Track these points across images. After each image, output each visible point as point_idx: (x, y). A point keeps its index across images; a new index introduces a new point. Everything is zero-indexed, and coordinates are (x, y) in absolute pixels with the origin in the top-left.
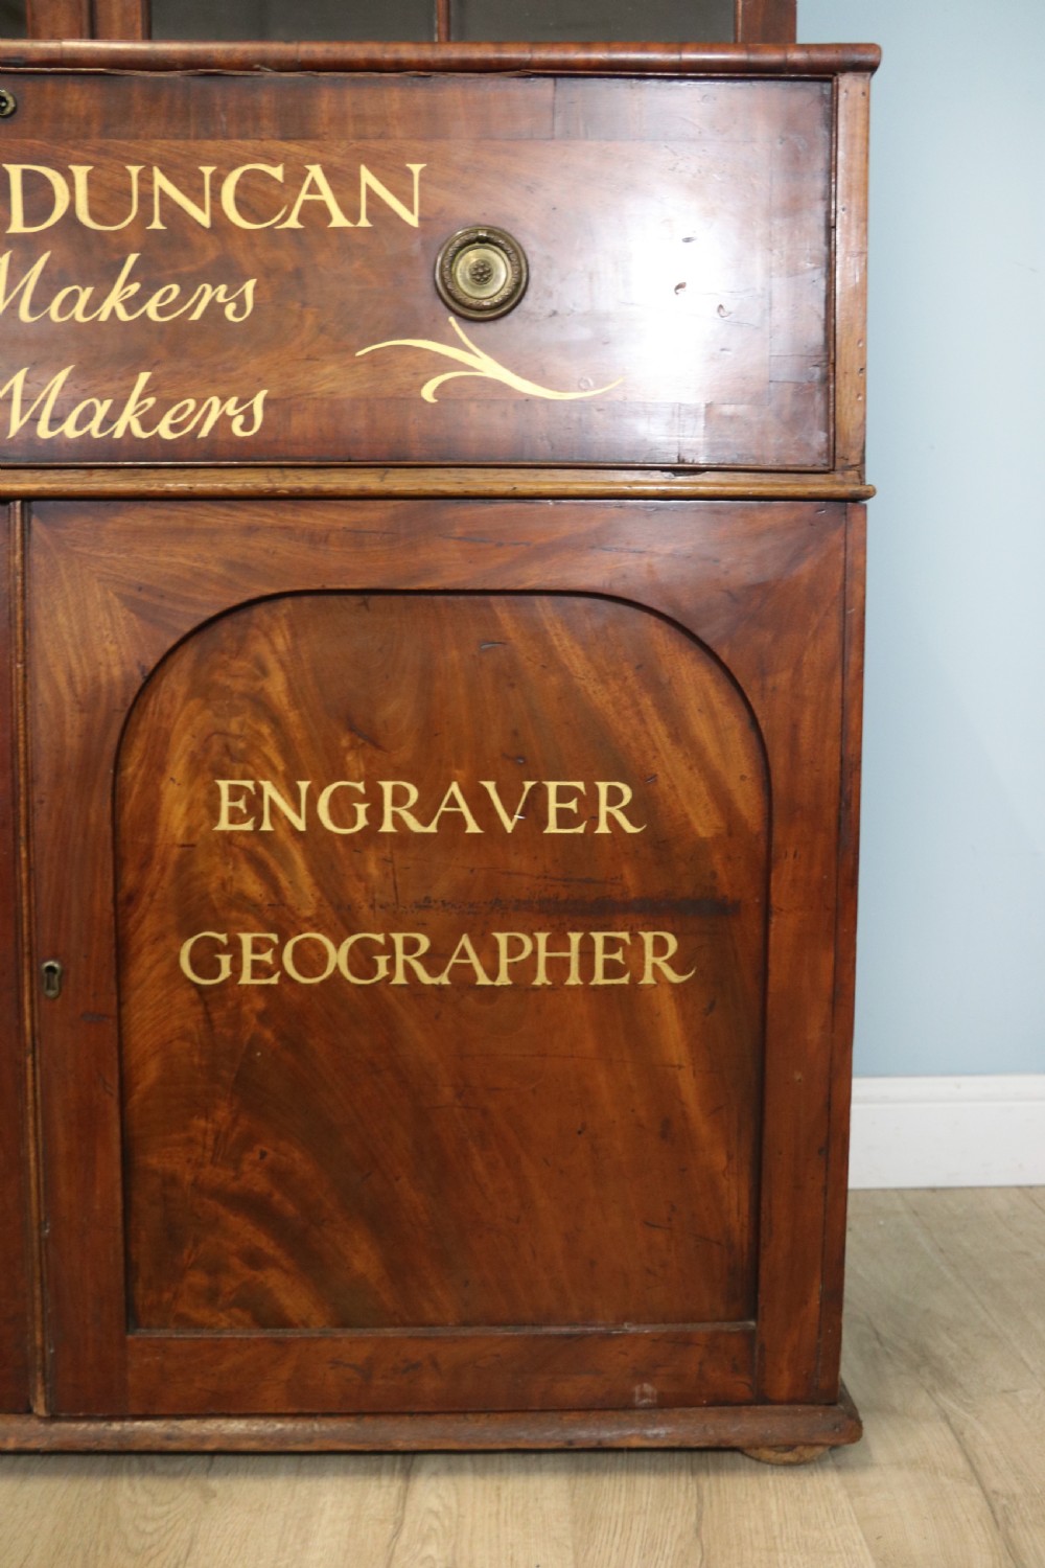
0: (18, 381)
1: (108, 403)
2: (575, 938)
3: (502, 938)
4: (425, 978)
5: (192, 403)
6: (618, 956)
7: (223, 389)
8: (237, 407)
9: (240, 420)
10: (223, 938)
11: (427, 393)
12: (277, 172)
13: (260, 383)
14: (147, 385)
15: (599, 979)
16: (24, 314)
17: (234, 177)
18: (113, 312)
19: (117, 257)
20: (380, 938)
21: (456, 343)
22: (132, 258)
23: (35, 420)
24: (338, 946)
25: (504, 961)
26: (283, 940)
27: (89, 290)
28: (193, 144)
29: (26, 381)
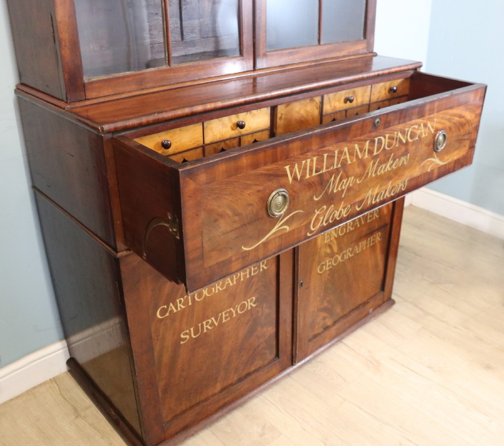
0: (370, 192)
1: (384, 191)
2: (369, 239)
3: (360, 244)
4: (350, 256)
5: (397, 186)
6: (374, 239)
7: (402, 180)
8: (403, 183)
9: (403, 186)
10: (324, 263)
11: (429, 170)
12: (417, 126)
13: (407, 177)
14: (391, 184)
15: (371, 244)
16: (373, 174)
17: (411, 129)
18: (387, 169)
19: (390, 155)
20: (345, 252)
21: (434, 157)
22: (393, 154)
23: (372, 200)
24: (340, 256)
25: (360, 247)
26: (332, 259)
27: (384, 165)
28: (406, 124)
29: (372, 191)
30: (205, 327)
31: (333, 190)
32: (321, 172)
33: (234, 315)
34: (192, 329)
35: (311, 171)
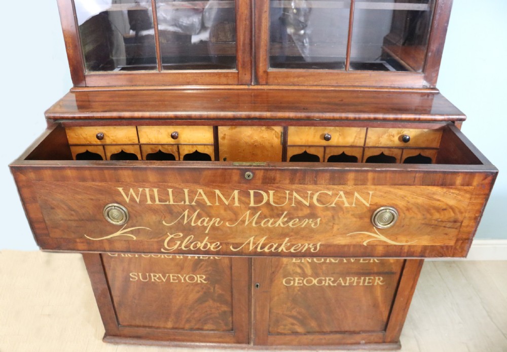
0: (252, 239)
1: (277, 244)
2: (362, 278)
3: (348, 278)
4: (332, 284)
5: (300, 245)
6: (371, 281)
7: (309, 242)
8: (313, 245)
9: (313, 248)
10: (292, 279)
11: (365, 244)
12: (330, 193)
13: (319, 241)
14: (288, 241)
15: (366, 284)
16: (254, 224)
17: (318, 194)
18: (279, 224)
19: (281, 212)
20: (324, 278)
21: (375, 233)
22: (285, 213)
23: (256, 248)
24: (315, 279)
25: (348, 281)
26: (304, 278)
27: (272, 220)
28: (306, 186)
29: (254, 239)
30: (153, 278)
31: (189, 223)
32: (167, 203)
33: (183, 281)
34: (140, 274)
35: (153, 198)
